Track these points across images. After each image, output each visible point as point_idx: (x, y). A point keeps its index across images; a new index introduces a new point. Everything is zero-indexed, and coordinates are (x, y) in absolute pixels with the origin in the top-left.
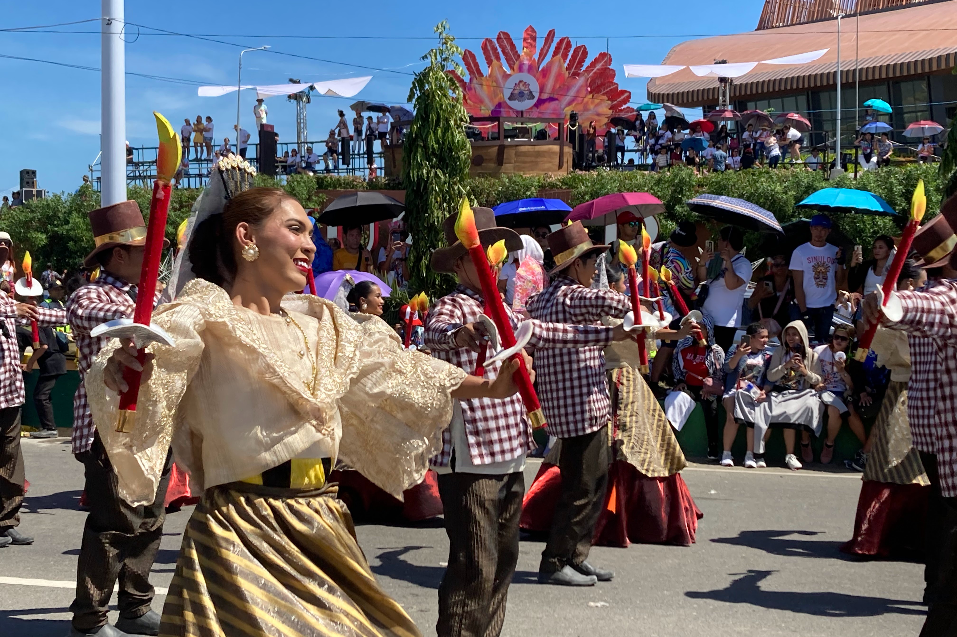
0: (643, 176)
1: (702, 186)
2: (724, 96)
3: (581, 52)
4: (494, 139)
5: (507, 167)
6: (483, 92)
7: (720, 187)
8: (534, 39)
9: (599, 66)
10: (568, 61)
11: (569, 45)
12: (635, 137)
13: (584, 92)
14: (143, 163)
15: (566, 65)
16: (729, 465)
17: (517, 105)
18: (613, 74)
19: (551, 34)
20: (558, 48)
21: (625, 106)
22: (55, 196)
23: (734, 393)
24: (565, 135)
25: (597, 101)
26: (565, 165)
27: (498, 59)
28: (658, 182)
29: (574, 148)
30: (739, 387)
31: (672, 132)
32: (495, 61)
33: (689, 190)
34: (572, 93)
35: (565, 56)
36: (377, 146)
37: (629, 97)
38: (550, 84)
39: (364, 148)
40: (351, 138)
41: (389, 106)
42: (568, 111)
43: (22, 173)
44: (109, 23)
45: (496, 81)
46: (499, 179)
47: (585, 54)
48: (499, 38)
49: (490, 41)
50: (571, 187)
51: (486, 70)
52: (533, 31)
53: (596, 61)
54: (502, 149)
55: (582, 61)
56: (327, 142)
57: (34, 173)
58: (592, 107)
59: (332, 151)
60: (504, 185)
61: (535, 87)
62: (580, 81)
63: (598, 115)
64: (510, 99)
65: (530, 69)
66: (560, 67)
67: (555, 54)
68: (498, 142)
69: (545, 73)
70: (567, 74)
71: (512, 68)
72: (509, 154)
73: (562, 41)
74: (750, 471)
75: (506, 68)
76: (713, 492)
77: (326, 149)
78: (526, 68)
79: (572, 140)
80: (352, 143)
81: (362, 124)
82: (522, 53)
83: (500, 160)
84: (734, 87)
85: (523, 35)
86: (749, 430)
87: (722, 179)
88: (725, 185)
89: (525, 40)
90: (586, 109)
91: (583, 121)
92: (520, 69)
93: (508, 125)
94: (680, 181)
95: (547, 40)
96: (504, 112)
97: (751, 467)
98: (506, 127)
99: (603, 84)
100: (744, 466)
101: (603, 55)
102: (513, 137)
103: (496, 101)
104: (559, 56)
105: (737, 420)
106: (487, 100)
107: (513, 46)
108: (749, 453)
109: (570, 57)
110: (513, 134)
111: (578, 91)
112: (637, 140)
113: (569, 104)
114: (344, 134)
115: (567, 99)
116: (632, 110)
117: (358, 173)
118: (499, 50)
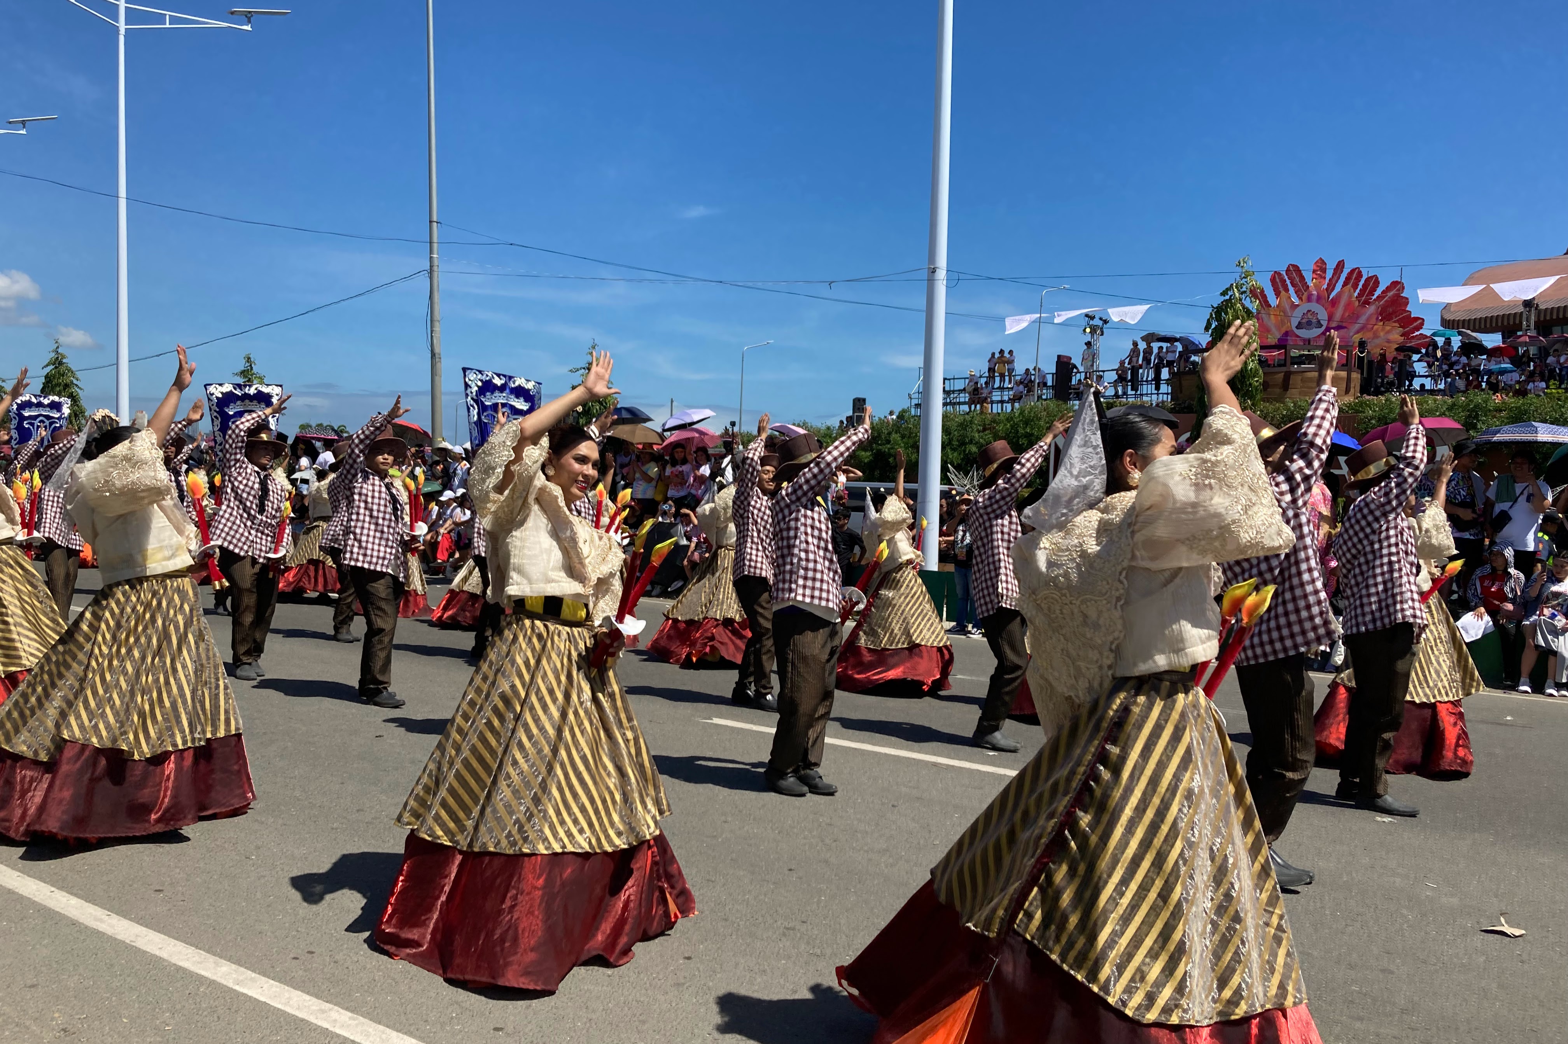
0: (1435, 400)
1: (1501, 411)
2: (1528, 320)
3: (1374, 281)
4: (1280, 365)
5: (1293, 392)
6: (1271, 321)
7: (1520, 411)
8: (1324, 271)
9: (1390, 294)
10: (1358, 291)
11: (1360, 275)
12: (1428, 362)
13: (1373, 321)
14: (954, 392)
15: (1356, 294)
16: (1526, 692)
17: (1304, 333)
18: (1406, 301)
19: (1340, 266)
20: (1348, 279)
21: (1417, 333)
22: (880, 419)
23: (1536, 621)
24: (1354, 361)
25: (1388, 328)
26: (1352, 390)
27: (1287, 290)
28: (1451, 408)
29: (1362, 374)
30: (1542, 614)
31: (1469, 358)
32: (1283, 293)
33: (1486, 416)
34: (1362, 320)
35: (1355, 286)
36: (1165, 374)
37: (1422, 324)
38: (1339, 313)
39: (1151, 375)
40: (1141, 367)
41: (1178, 336)
42: (1356, 338)
43: (854, 400)
44: (934, 271)
45: (1284, 312)
46: (1284, 403)
47: (1377, 283)
48: (1288, 271)
49: (1279, 274)
50: (1357, 412)
51: (1273, 301)
52: (1324, 263)
53: (1388, 289)
54: (1288, 375)
55: (1374, 290)
56: (1117, 370)
57: (864, 400)
58: (1382, 334)
59: (1121, 379)
60: (1288, 409)
61: (1323, 315)
62: (1371, 309)
63: (1389, 341)
64: (1297, 327)
65: (1319, 299)
66: (1350, 296)
67: (1345, 284)
68: (1284, 369)
69: (1334, 303)
70: (1357, 303)
71: (1300, 299)
72: (1295, 380)
73: (1353, 271)
74: (1550, 700)
75: (1295, 300)
76: (1509, 718)
77: (1116, 377)
78: (1314, 298)
79: (1360, 366)
80: (1141, 371)
81: (1151, 353)
82: (1311, 284)
83: (1286, 386)
84: (1539, 311)
85: (1312, 267)
86: (1551, 659)
87: (1523, 404)
88: (1526, 411)
89: (1314, 271)
90: (1376, 336)
91: (1374, 349)
92: (1309, 299)
93: (1295, 353)
94: (1475, 406)
95: (1336, 270)
96: (1291, 341)
97: (1551, 695)
98: (1292, 354)
99: (1394, 312)
100: (1543, 694)
101: (1395, 284)
102: (1299, 364)
103: (1283, 330)
104: (1349, 286)
105: (1538, 647)
106: (1274, 329)
107: (1302, 278)
108: (1550, 681)
109: (1360, 287)
110: (1300, 360)
111: (1368, 319)
112: (1430, 366)
113: (1358, 332)
114: (1134, 364)
115: (1357, 326)
116: (1426, 337)
117: (1145, 398)
118: (1288, 282)
